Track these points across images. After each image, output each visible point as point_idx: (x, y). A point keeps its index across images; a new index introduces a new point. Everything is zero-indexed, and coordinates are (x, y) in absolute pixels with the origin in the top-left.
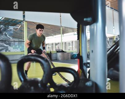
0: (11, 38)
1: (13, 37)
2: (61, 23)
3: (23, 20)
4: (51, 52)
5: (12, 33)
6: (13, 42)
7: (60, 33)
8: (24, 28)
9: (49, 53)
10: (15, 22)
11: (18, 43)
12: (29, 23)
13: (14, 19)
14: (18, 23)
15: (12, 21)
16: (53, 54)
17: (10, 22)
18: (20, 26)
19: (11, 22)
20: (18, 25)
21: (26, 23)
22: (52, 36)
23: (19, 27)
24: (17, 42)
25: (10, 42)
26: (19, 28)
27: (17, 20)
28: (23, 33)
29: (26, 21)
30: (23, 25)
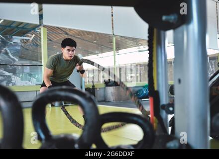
0: (17, 60)
1: (21, 58)
2: (113, 29)
3: (38, 23)
4: (93, 86)
5: (19, 50)
6: (20, 67)
7: (111, 49)
8: (40, 39)
9: (91, 87)
10: (23, 28)
11: (30, 69)
12: (51, 29)
13: (22, 23)
14: (30, 31)
15: (17, 27)
16: (98, 89)
17: (14, 29)
18: (34, 36)
19: (16, 29)
20: (29, 34)
21: (46, 29)
22: (96, 54)
23: (31, 37)
24: (28, 67)
25: (15, 67)
26: (31, 39)
27: (28, 24)
28: (39, 49)
29: (45, 26)
30: (40, 34)
